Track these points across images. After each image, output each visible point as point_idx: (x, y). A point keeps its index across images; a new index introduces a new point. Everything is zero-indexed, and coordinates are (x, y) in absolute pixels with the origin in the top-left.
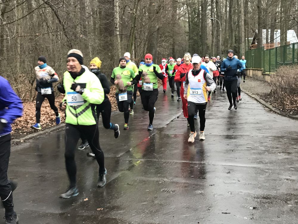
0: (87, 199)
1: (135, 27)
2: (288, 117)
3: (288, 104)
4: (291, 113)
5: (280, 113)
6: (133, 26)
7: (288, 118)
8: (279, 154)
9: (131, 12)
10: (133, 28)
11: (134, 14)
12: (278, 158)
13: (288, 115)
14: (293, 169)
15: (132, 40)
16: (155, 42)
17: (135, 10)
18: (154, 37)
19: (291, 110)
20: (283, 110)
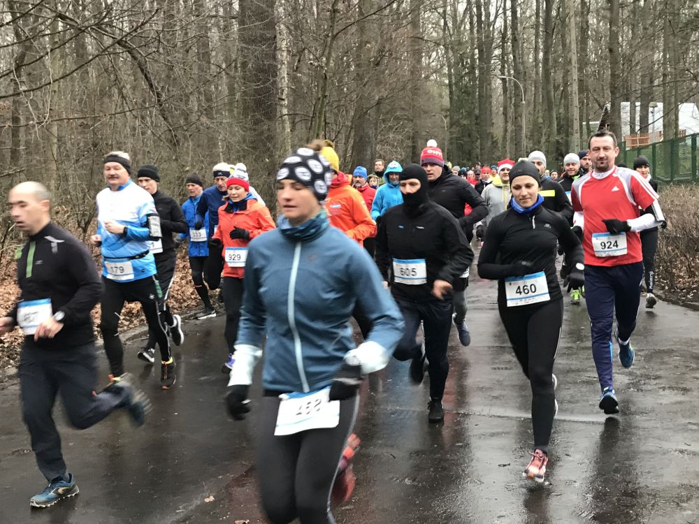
0: (212, 498)
1: (326, 96)
2: (682, 306)
3: (682, 274)
4: (689, 296)
5: (663, 296)
6: (320, 96)
7: (683, 308)
8: (661, 392)
9: (316, 64)
10: (319, 99)
11: (322, 67)
12: (660, 402)
13: (683, 301)
14: (695, 427)
15: (319, 128)
16: (371, 132)
17: (324, 59)
18: (369, 119)
19: (690, 290)
20: (670, 289)
